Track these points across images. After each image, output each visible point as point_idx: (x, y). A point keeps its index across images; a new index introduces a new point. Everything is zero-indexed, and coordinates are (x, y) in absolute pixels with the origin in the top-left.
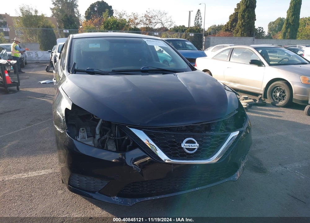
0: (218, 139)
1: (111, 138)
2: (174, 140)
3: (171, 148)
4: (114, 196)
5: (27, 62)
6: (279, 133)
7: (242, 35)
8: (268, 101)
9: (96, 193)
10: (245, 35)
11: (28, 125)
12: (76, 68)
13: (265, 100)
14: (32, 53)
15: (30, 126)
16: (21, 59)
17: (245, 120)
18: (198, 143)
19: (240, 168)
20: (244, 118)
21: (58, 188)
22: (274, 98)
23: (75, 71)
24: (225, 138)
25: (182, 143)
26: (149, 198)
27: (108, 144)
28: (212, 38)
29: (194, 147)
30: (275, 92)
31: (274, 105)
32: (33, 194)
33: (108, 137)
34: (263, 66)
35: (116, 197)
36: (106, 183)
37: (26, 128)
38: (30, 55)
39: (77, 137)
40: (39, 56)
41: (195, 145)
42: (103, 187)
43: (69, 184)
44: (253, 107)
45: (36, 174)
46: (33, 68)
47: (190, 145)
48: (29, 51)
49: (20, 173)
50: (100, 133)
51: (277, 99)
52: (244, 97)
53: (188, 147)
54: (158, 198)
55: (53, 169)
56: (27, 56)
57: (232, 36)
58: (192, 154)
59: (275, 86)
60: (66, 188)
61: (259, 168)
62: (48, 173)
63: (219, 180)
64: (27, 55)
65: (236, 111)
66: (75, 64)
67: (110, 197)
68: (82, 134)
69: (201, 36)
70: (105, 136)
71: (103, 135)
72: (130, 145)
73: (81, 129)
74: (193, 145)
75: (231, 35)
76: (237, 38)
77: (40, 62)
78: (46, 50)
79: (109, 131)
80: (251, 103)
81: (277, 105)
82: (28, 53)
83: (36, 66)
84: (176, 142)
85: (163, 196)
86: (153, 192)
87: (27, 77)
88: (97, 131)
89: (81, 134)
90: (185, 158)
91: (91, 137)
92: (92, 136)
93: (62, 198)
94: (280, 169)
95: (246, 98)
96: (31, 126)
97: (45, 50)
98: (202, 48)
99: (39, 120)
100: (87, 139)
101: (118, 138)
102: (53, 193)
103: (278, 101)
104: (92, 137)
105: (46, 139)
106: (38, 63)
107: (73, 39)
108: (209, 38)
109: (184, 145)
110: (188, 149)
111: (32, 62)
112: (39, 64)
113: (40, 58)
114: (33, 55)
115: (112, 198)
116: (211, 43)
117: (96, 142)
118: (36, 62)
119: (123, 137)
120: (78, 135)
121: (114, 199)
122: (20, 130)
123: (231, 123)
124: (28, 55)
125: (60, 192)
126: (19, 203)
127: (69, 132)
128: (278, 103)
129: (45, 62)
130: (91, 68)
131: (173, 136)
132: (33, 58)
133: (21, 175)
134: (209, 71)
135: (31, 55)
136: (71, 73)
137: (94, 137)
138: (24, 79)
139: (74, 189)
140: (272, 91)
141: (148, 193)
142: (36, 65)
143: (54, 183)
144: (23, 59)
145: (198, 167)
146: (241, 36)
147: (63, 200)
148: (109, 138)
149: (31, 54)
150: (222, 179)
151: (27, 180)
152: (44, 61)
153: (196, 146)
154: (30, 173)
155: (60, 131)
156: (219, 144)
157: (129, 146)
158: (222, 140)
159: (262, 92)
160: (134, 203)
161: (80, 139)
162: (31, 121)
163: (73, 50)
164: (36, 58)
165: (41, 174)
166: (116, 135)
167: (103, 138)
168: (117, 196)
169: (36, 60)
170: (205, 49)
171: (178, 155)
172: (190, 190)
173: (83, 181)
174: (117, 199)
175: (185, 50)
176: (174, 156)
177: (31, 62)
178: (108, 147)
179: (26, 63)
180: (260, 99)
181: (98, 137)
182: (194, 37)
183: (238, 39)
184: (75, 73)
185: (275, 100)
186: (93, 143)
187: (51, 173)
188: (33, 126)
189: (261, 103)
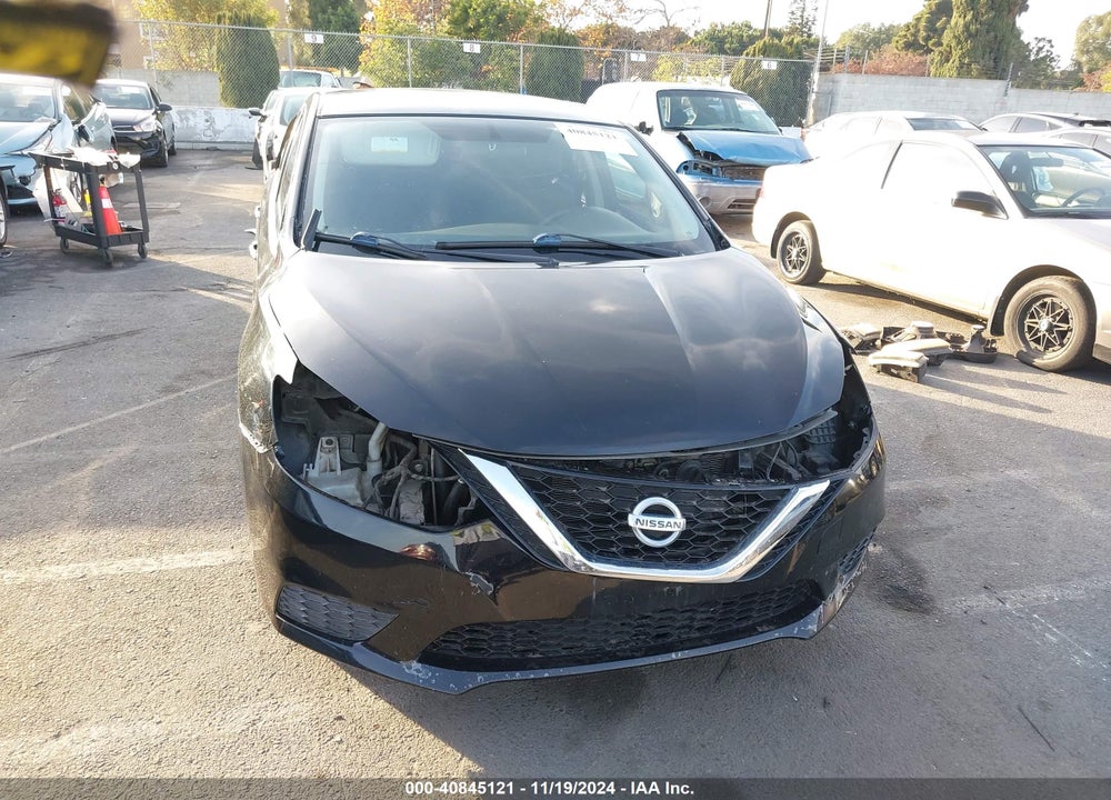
0: (753, 504)
1: (414, 476)
2: (607, 501)
3: (593, 525)
4: (409, 658)
5: (176, 145)
6: (1012, 473)
7: (963, 71)
8: (1007, 345)
9: (355, 644)
10: (974, 73)
11: (168, 390)
12: (320, 227)
13: (994, 341)
14: (194, 113)
15: (175, 395)
16: (156, 137)
17: (865, 439)
18: (683, 515)
19: (831, 595)
20: (865, 430)
21: (247, 613)
22: (1028, 336)
23: (316, 242)
24: (778, 501)
25: (631, 512)
26: (518, 675)
27: (401, 495)
28: (845, 82)
29: (669, 529)
30: (1032, 316)
31: (1025, 361)
32: (172, 629)
33: (403, 472)
34: (1003, 215)
35: (415, 665)
36: (387, 618)
37: (161, 400)
38: (187, 119)
39: (308, 467)
40: (219, 125)
41: (672, 520)
42: (377, 630)
43: (277, 610)
44: (946, 364)
45: (186, 564)
46: (195, 169)
47: (657, 519)
48: (183, 108)
49: (138, 555)
50: (383, 454)
51: (1037, 341)
52: (921, 329)
53: (648, 528)
54: (546, 675)
55: (237, 550)
56: (178, 125)
57: (923, 75)
58: (662, 549)
59: (1037, 294)
60: (268, 620)
61: (909, 596)
62: (220, 562)
63: (751, 631)
64: (176, 119)
65: (830, 410)
66: (317, 214)
67: (398, 661)
68: (326, 456)
69: (805, 71)
70: (397, 469)
71: (391, 466)
72: (470, 507)
73: (324, 439)
74: (666, 520)
75: (920, 71)
76: (943, 81)
77: (219, 146)
78: (240, 104)
79: (408, 455)
80: (941, 352)
81: (1037, 362)
82: (179, 113)
83: (208, 162)
84: (610, 509)
85: (562, 671)
86: (531, 655)
87: (173, 206)
88: (374, 451)
89: (322, 458)
90: (636, 558)
91: (355, 465)
92: (357, 462)
93: (257, 649)
94: (982, 602)
95: (926, 333)
96: (178, 394)
97: (239, 106)
98: (804, 115)
99: (203, 372)
100: (339, 472)
101: (436, 479)
102: (233, 630)
103: (1041, 348)
104: (358, 469)
105: (221, 444)
106: (212, 150)
107: (320, 118)
108: (833, 82)
109: (636, 519)
110: (646, 533)
111: (195, 146)
112: (216, 153)
113: (220, 132)
114: (198, 120)
115: (404, 665)
116: (840, 100)
117: (367, 484)
118: (205, 146)
119: (451, 478)
120: (311, 459)
121: (409, 668)
122: (141, 407)
123: (822, 441)
124: (182, 121)
125: (253, 627)
126: (129, 652)
127: (282, 452)
128: (1039, 354)
129: (238, 147)
130: (369, 234)
131: (604, 489)
132: (198, 131)
133: (138, 561)
134: (807, 219)
135: (191, 123)
136: (303, 246)
137: (364, 469)
138: (164, 214)
139: (292, 627)
140: (1025, 311)
141: (516, 656)
142: (207, 158)
143: (237, 596)
144: (160, 138)
145: (678, 589)
146: (960, 75)
147: (262, 653)
148: (408, 477)
149: (190, 116)
150: (760, 630)
151: (157, 579)
152: (234, 142)
153: (676, 524)
154: (165, 558)
155: (255, 446)
156: (753, 522)
157: (464, 508)
158: (765, 509)
159: (988, 312)
160: (471, 686)
161: (320, 472)
162: (179, 377)
163: (315, 165)
164: (209, 133)
165: (200, 564)
166: (429, 465)
167: (388, 477)
168: (419, 661)
169: (208, 139)
170: (816, 121)
171: (614, 549)
172: (652, 658)
173: (316, 606)
174: (417, 671)
175: (731, 130)
176: (601, 553)
177: (189, 146)
178: (402, 507)
179: (172, 152)
180: (977, 337)
181: (374, 468)
182: (780, 73)
183: (948, 85)
184: (315, 249)
185: (1033, 345)
186: (358, 489)
187: (231, 564)
188: (182, 393)
189: (980, 350)
